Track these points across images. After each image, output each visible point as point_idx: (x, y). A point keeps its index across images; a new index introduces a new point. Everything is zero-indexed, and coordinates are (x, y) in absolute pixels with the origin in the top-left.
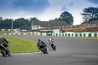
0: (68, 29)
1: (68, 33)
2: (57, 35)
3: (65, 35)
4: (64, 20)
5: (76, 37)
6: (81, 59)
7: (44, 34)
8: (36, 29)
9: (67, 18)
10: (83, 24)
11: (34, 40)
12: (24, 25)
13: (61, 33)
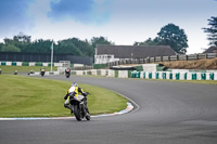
0: (177, 63)
1: (175, 72)
2: (150, 75)
3: (168, 77)
4: (166, 42)
5: (194, 81)
6: (204, 129)
7: (123, 74)
8: (105, 62)
9: (172, 39)
10: (208, 51)
11: (102, 87)
12: (78, 54)
13: (161, 73)
